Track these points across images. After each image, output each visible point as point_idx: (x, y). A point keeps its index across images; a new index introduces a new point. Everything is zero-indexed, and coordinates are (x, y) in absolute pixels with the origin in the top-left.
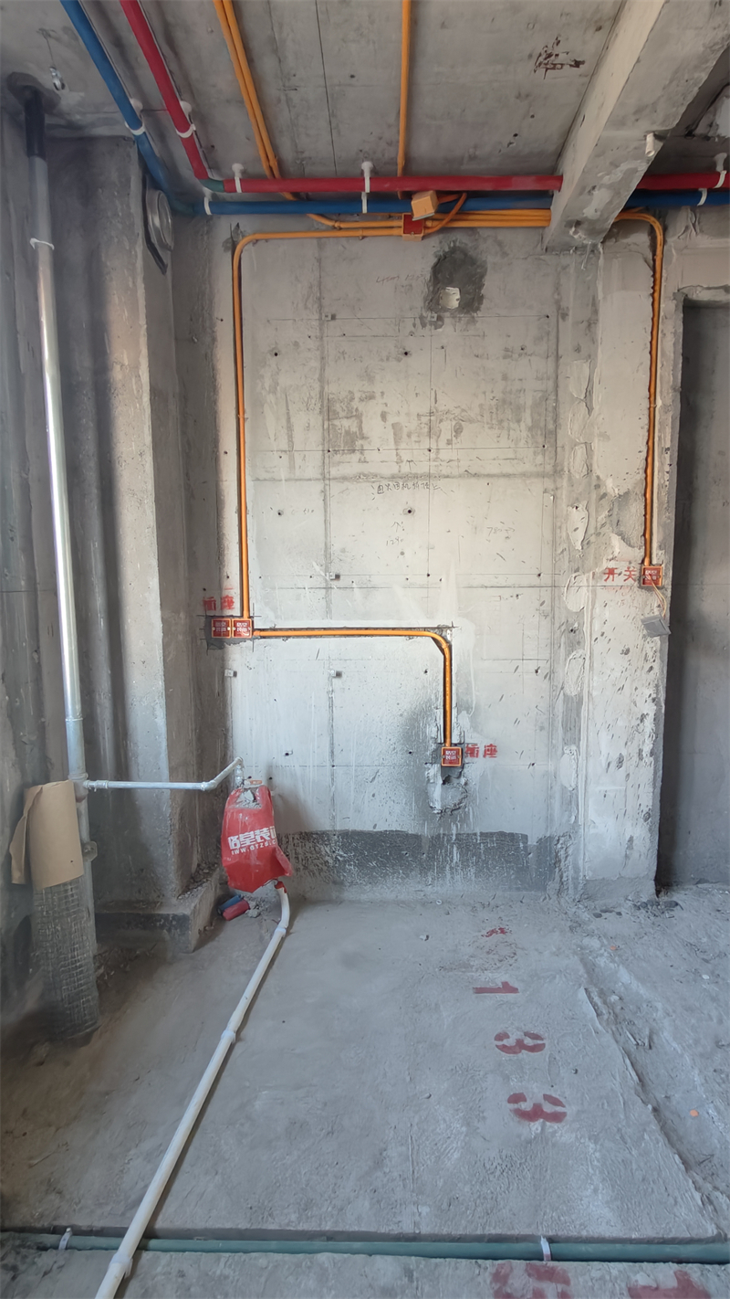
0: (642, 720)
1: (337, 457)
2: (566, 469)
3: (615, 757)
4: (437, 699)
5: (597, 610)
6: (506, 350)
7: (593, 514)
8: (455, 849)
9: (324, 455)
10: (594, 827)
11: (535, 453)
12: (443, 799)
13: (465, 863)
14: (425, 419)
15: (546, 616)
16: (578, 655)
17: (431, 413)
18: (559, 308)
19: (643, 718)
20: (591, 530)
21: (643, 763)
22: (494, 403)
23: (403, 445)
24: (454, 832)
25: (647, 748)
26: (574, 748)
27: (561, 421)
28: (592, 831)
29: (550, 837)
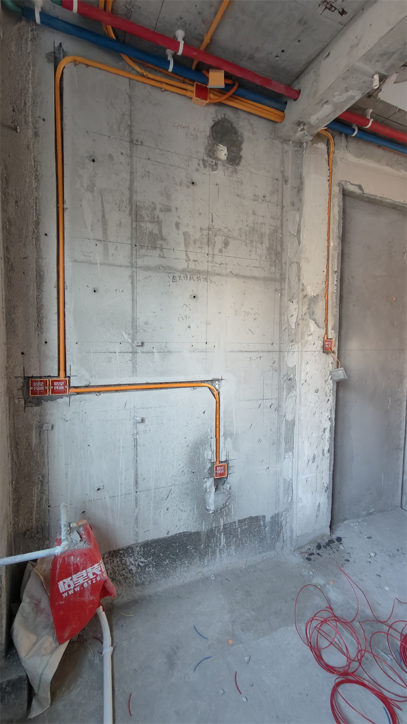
0: (324, 432)
1: (143, 251)
2: (287, 277)
3: (312, 456)
4: (211, 431)
5: (303, 367)
6: (255, 195)
7: (301, 306)
8: (222, 535)
9: (132, 248)
10: (302, 502)
11: (271, 265)
12: (215, 502)
13: (228, 544)
14: (205, 233)
15: (276, 371)
16: (293, 395)
17: (209, 229)
18: (283, 176)
19: (325, 429)
20: (300, 317)
21: (324, 457)
22: (247, 229)
23: (190, 249)
24: (222, 524)
25: (326, 449)
26: (290, 453)
27: (285, 247)
28: (300, 505)
29: (277, 514)
